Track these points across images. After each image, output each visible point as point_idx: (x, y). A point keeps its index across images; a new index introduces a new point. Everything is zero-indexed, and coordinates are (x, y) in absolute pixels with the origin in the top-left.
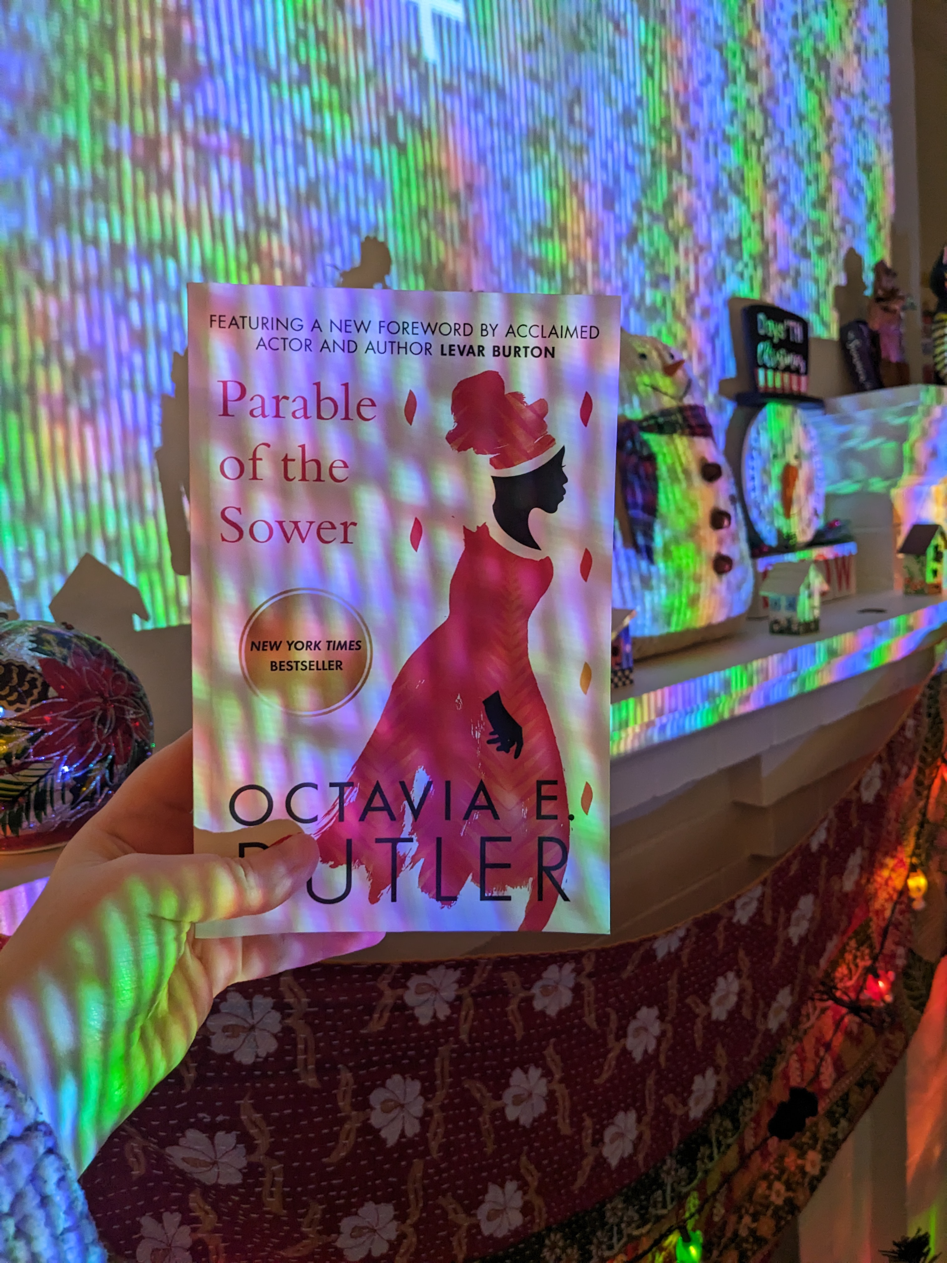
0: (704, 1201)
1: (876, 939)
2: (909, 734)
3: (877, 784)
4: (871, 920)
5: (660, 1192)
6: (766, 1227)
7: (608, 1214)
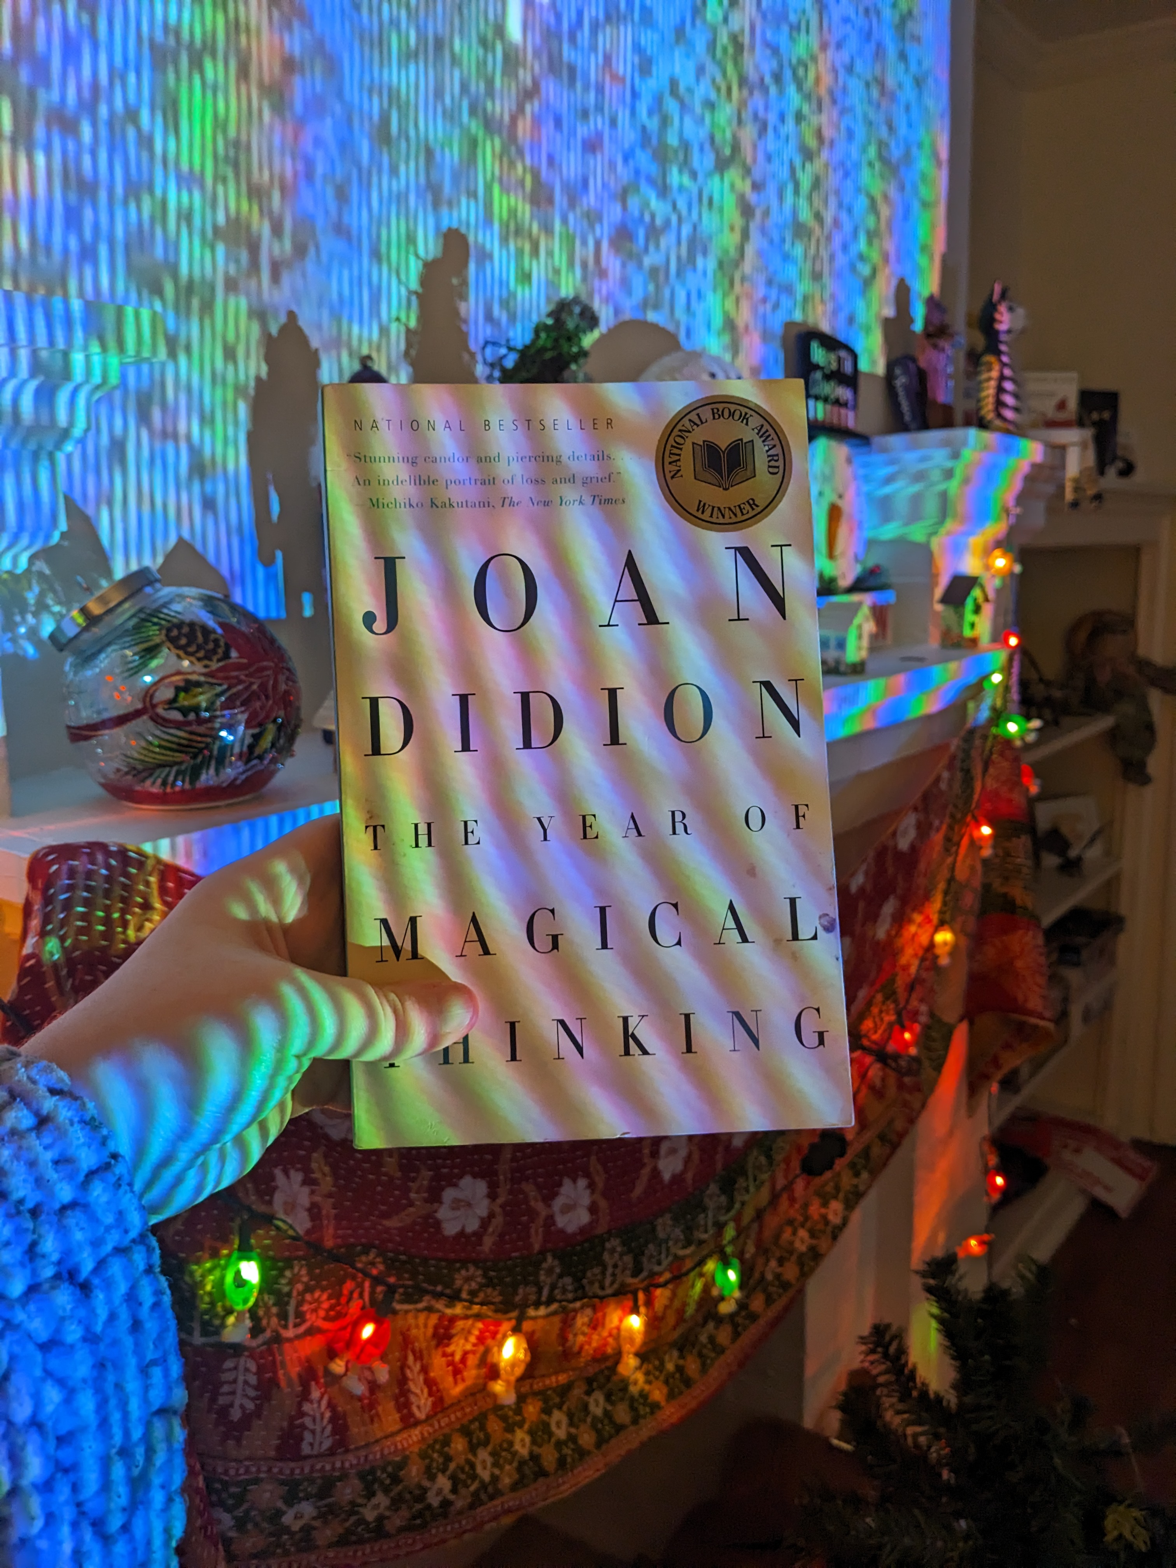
0: (739, 1231)
1: (901, 994)
2: (943, 786)
3: (912, 834)
4: (896, 975)
5: (702, 1216)
6: (790, 1272)
7: (659, 1228)
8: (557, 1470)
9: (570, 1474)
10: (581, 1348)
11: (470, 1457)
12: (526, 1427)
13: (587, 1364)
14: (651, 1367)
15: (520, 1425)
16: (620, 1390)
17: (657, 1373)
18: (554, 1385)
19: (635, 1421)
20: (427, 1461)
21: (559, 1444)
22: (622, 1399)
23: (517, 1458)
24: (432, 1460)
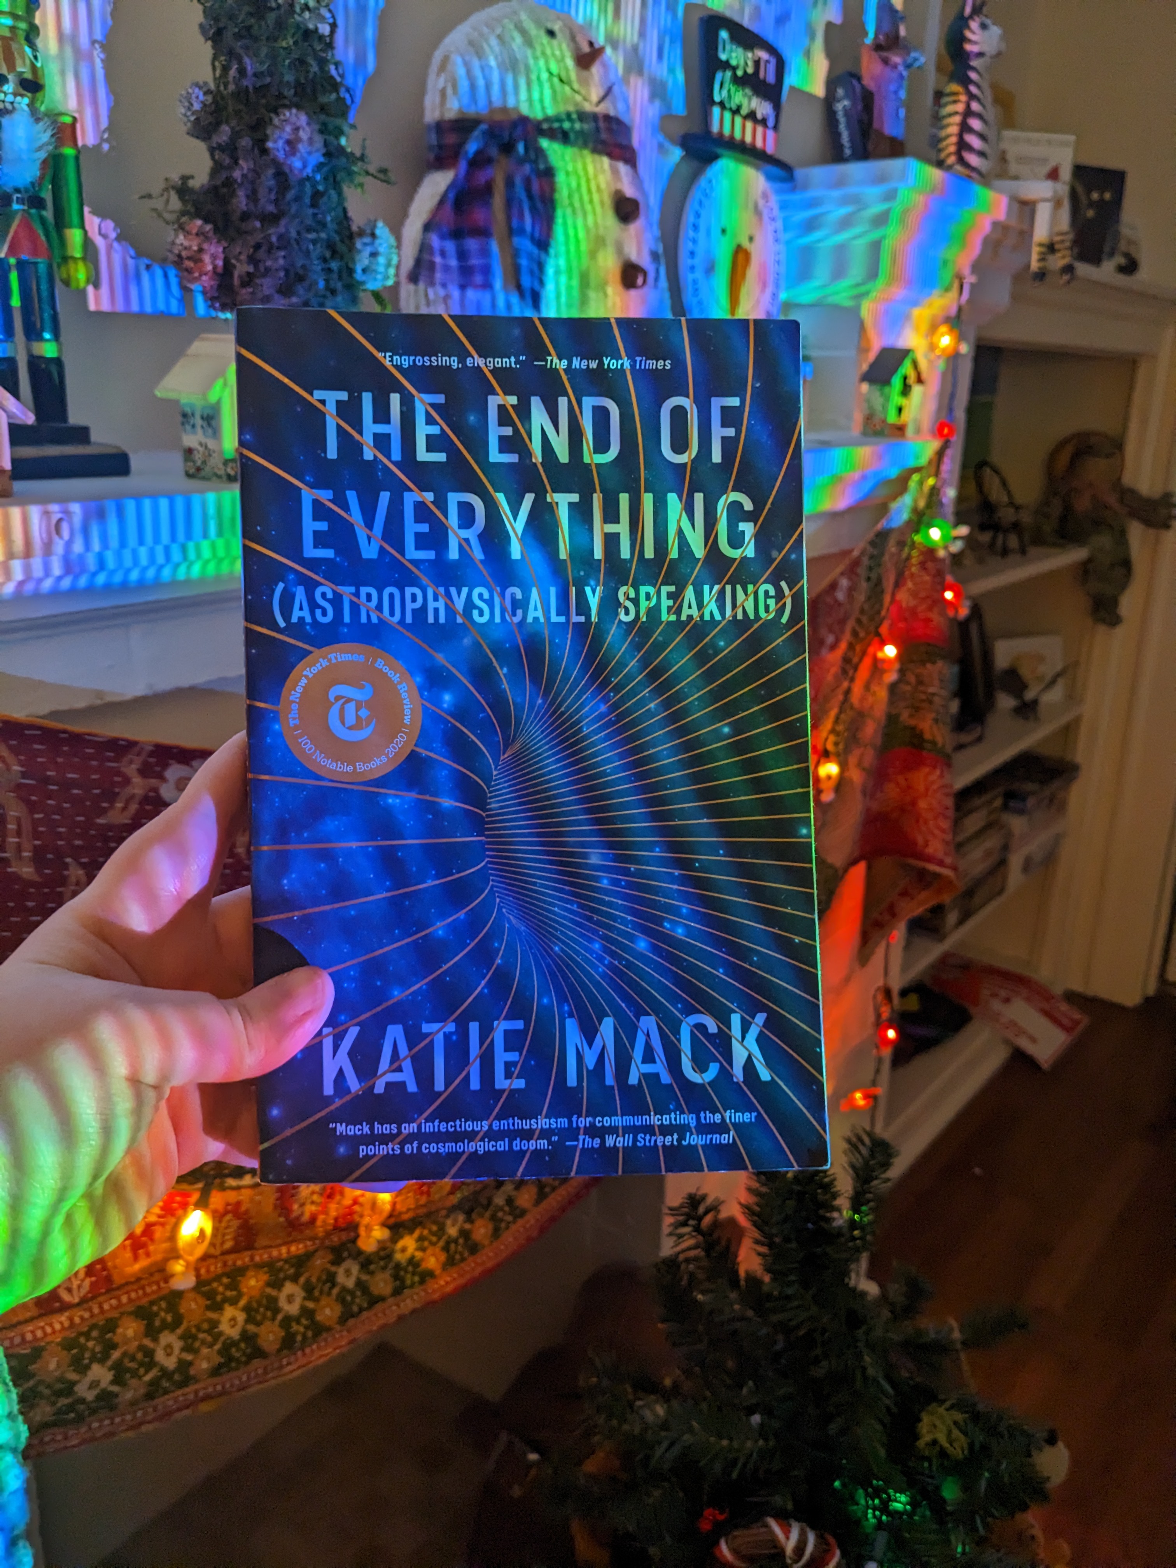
2: (840, 596)
8: (279, 1351)
9: (299, 1353)
10: (313, 1219)
11: (147, 1342)
12: (242, 1303)
13: (328, 1234)
14: (426, 1232)
15: (234, 1302)
16: (382, 1259)
17: (434, 1239)
18: (285, 1255)
19: (397, 1292)
20: (75, 1351)
21: (287, 1321)
22: (384, 1268)
23: (222, 1339)
24: (83, 1348)
